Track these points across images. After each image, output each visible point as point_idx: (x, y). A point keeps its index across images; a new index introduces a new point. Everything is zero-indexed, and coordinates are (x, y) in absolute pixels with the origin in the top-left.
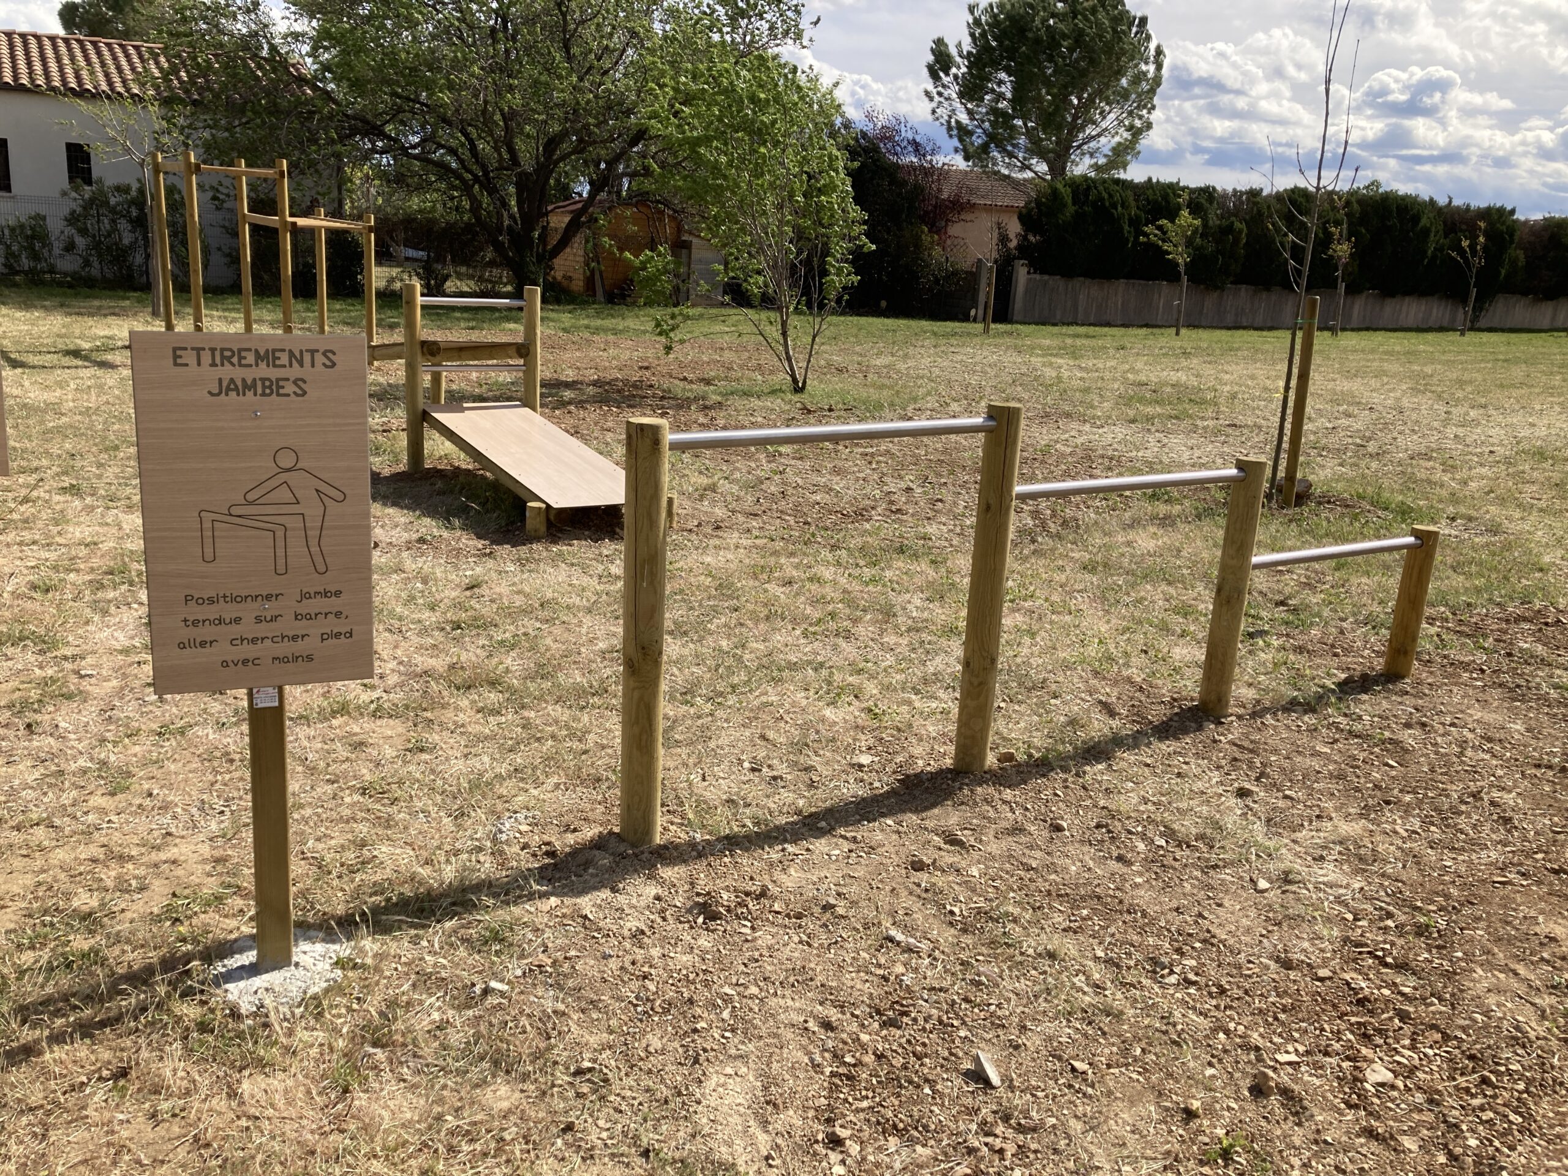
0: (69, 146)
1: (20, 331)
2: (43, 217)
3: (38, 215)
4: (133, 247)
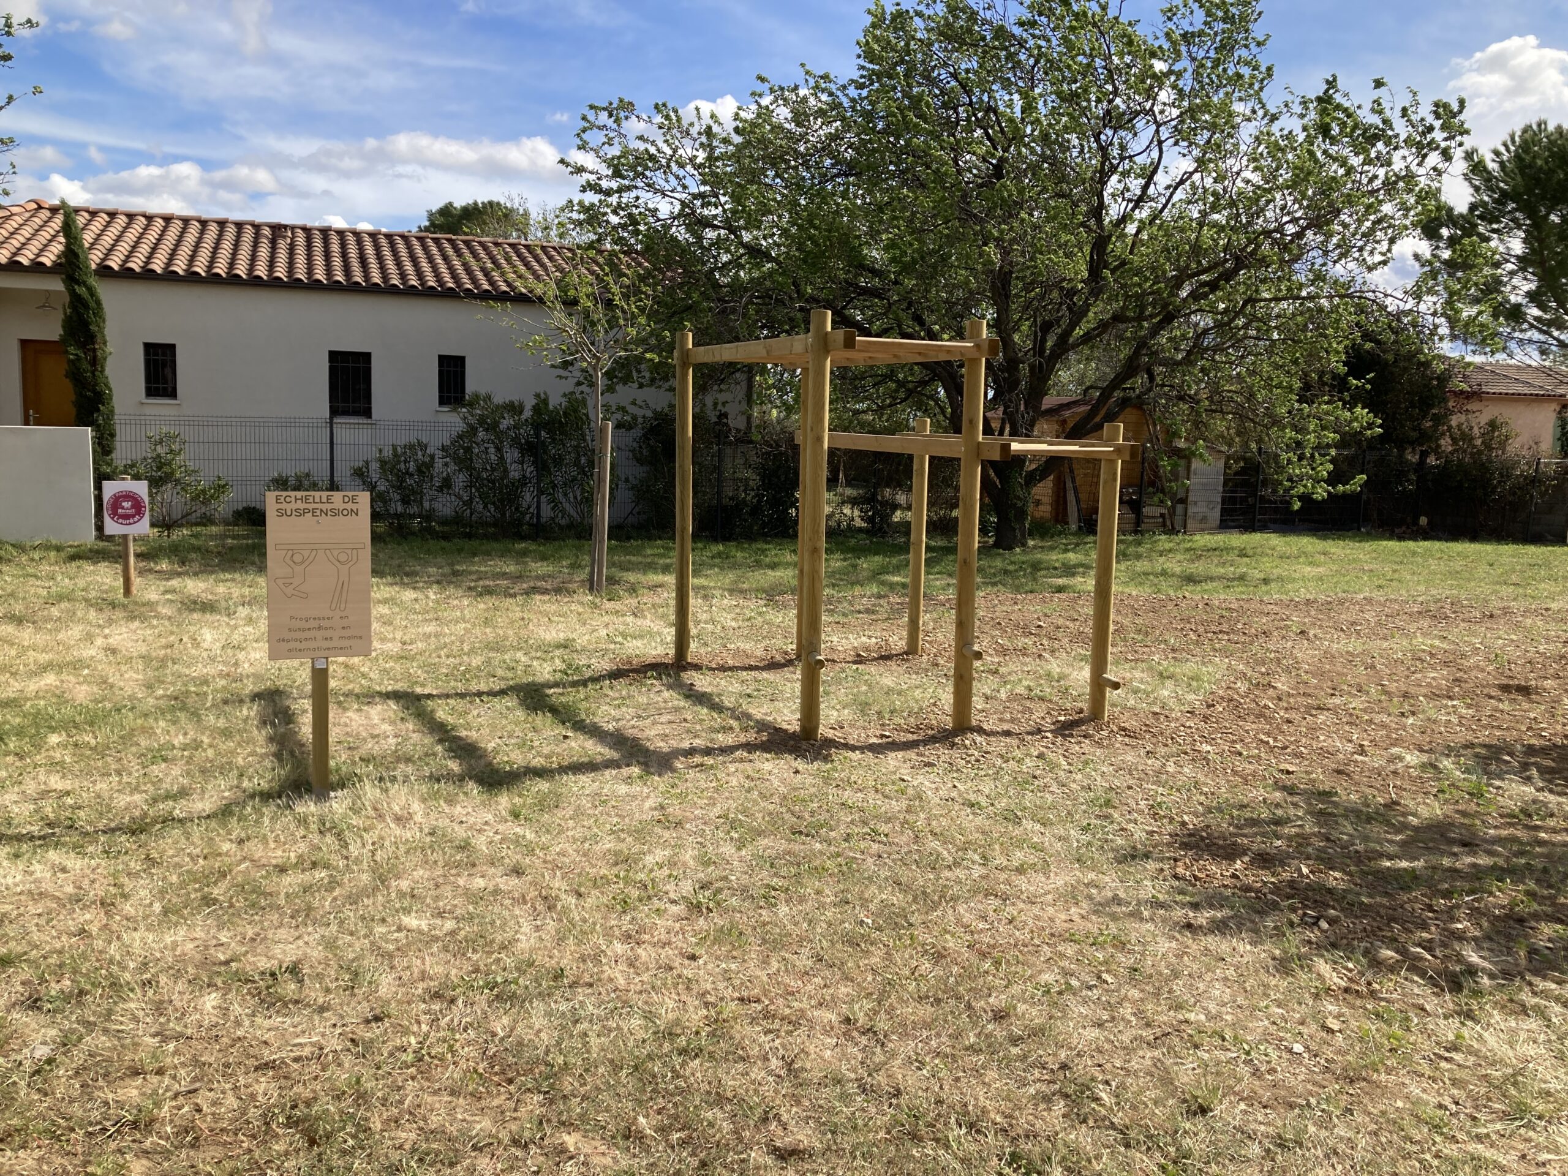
0: (442, 360)
2: (423, 447)
3: (419, 443)
4: (523, 482)
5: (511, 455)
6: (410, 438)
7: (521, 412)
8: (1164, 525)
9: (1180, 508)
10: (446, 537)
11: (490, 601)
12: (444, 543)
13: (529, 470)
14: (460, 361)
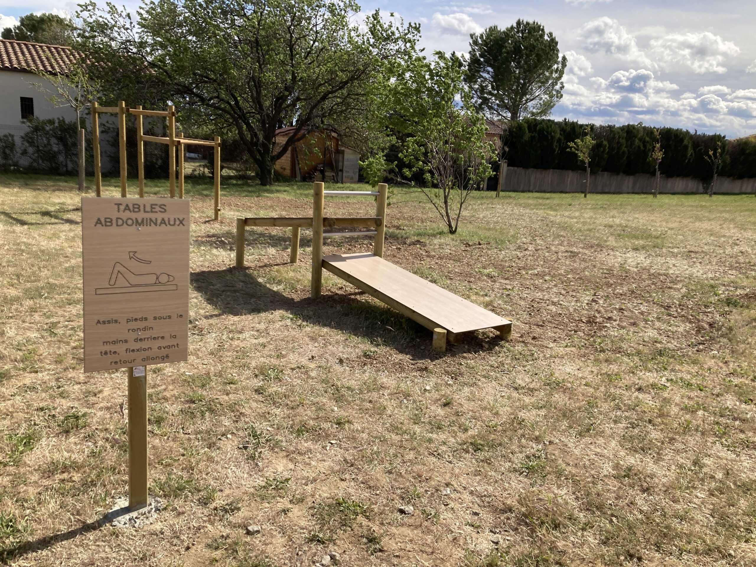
0: (22, 99)
1: (12, 200)
2: (12, 136)
3: (10, 135)
4: (59, 152)
5: (53, 141)
6: (6, 132)
7: (54, 123)
8: (334, 179)
9: (340, 173)
10: (25, 173)
11: (38, 192)
12: (24, 175)
13: (62, 148)
14: (31, 100)
